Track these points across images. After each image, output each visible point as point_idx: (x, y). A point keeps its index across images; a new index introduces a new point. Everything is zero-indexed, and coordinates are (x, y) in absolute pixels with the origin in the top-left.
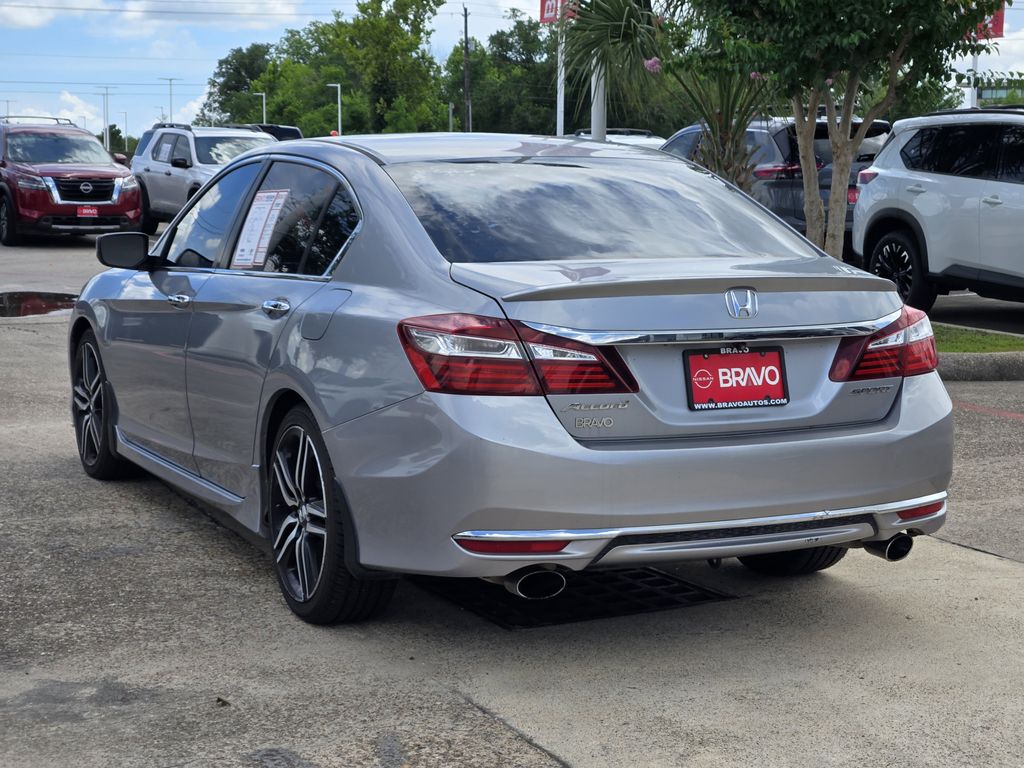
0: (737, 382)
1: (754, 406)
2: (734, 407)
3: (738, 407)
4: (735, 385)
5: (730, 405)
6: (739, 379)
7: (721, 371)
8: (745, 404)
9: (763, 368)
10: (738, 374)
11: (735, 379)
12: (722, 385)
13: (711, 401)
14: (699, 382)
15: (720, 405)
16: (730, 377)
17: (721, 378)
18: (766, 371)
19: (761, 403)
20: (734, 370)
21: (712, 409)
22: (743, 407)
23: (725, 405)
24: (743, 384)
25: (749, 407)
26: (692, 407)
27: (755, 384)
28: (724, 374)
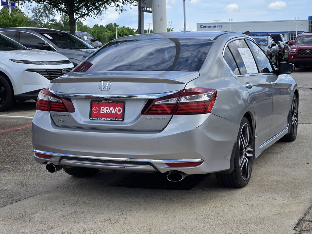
0: (107, 112)
1: (110, 120)
2: (103, 120)
3: (105, 120)
4: (105, 113)
5: (102, 119)
6: (107, 111)
7: (101, 108)
8: (107, 119)
9: (117, 108)
10: (107, 109)
11: (106, 111)
12: (101, 112)
13: (96, 117)
14: (94, 111)
15: (99, 119)
16: (104, 110)
17: (101, 110)
18: (117, 109)
19: (113, 119)
20: (106, 108)
21: (96, 120)
22: (106, 120)
24: (108, 113)
25: (108, 120)
26: (90, 119)
27: (113, 113)
28: (103, 109)
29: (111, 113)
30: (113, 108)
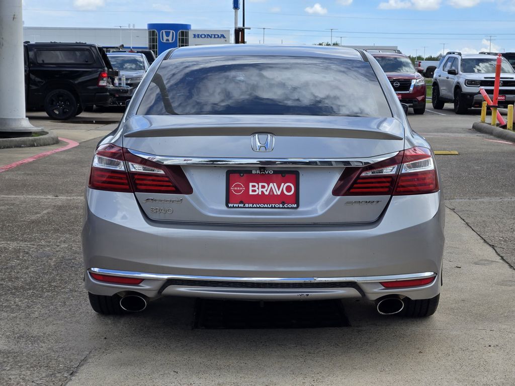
0: (262, 192)
1: (272, 208)
2: (257, 207)
3: (260, 207)
4: (260, 193)
5: (255, 205)
6: (264, 190)
7: (251, 184)
8: (266, 206)
9: (283, 184)
10: (263, 187)
11: (261, 189)
12: (251, 193)
13: (241, 202)
14: (235, 190)
15: (247, 205)
16: (257, 189)
17: (251, 188)
18: (284, 186)
19: (278, 206)
20: (260, 184)
21: (241, 207)
22: (263, 208)
23: (251, 205)
24: (267, 193)
25: (268, 208)
26: (227, 206)
27: (275, 194)
28: (254, 186)
29: (271, 194)
30: (275, 184)
